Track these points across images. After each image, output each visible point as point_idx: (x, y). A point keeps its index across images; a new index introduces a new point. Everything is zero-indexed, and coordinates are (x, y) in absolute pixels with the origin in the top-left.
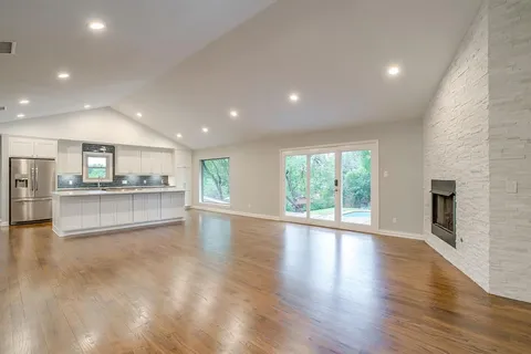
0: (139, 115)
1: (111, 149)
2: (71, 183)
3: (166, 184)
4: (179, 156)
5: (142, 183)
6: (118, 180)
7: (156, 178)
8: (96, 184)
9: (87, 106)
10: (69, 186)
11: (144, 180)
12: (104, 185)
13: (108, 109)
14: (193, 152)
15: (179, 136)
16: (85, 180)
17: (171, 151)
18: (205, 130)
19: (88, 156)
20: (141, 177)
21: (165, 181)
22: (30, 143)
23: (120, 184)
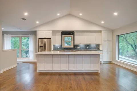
2: (58, 47)
3: (99, 49)
4: (104, 34)
5: (86, 48)
6: (76, 46)
7: (93, 46)
8: (67, 48)
10: (57, 49)
11: (87, 47)
12: (70, 49)
14: (112, 31)
15: (103, 22)
16: (63, 47)
17: (100, 32)
18: (116, 14)
19: (64, 37)
20: (86, 45)
21: (98, 47)
22: (44, 33)
23: (77, 48)
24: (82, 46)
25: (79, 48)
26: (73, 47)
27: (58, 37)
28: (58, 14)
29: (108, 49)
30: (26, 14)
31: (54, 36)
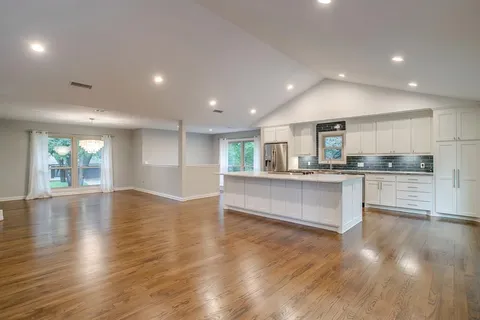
2: (309, 163)
5: (385, 167)
6: (352, 161)
10: (307, 167)
19: (324, 137)
20: (384, 158)
21: (427, 164)
23: (354, 167)
24: (372, 159)
25: (361, 165)
26: (345, 162)
27: (306, 141)
28: (290, 87)
30: (213, 103)
31: (297, 137)
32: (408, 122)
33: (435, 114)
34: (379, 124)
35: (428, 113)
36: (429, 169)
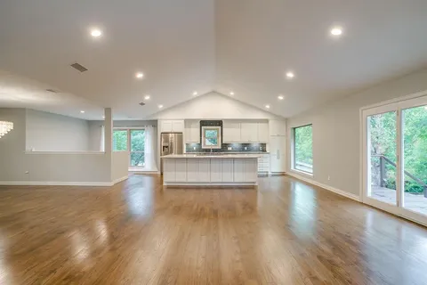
0: (232, 93)
1: (219, 123)
2: (195, 148)
4: (273, 125)
5: (243, 150)
6: (225, 147)
7: (255, 145)
8: (210, 150)
9: (195, 94)
10: (193, 151)
11: (245, 147)
12: (215, 151)
13: (214, 93)
14: (286, 121)
15: (268, 107)
16: (203, 147)
18: (281, 98)
19: (205, 130)
20: (243, 144)
21: (263, 148)
22: (171, 123)
24: (236, 145)
25: (230, 149)
26: (220, 147)
27: (195, 130)
29: (278, 151)
30: (147, 98)
31: (188, 129)
32: (256, 124)
33: (270, 122)
34: (243, 124)
35: (266, 121)
36: (264, 151)
